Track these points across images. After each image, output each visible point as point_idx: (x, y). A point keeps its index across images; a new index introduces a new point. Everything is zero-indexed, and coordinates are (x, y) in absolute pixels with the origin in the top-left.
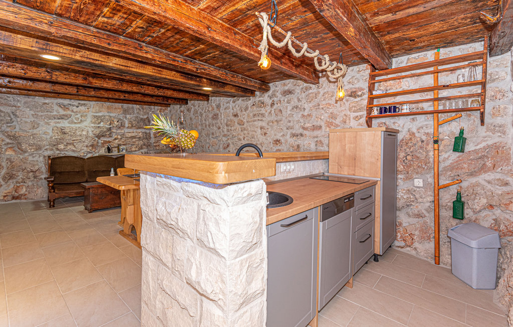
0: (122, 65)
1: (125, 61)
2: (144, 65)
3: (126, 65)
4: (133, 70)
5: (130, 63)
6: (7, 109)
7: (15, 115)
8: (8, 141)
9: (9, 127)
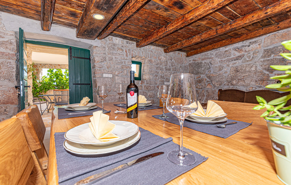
6: (208, 61)
7: (211, 63)
8: (208, 80)
9: (208, 71)
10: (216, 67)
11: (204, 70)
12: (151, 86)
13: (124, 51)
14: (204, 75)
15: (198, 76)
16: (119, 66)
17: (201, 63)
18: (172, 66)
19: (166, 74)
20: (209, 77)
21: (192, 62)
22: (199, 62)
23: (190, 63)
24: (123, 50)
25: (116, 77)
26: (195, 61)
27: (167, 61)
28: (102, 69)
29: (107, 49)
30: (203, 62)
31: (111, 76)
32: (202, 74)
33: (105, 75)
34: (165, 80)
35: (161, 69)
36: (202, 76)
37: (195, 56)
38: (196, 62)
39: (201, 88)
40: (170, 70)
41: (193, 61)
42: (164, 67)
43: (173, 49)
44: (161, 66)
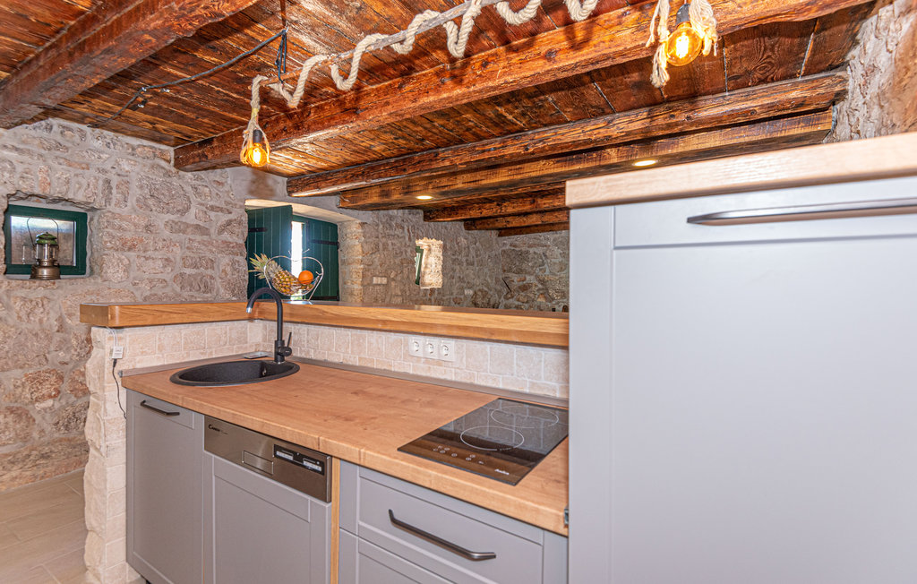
0: (470, 182)
1: (473, 174)
2: (494, 171)
3: (475, 179)
4: (484, 182)
5: (478, 176)
6: (540, 250)
7: (545, 256)
8: (540, 286)
9: (540, 270)
10: (555, 263)
11: (532, 267)
12: (445, 298)
13: (406, 230)
14: (532, 277)
15: (522, 276)
16: (398, 261)
17: (527, 252)
18: (477, 256)
19: (467, 272)
20: (543, 282)
21: (508, 247)
22: (523, 249)
23: (504, 248)
24: (403, 228)
25: (393, 284)
26: (515, 246)
27: (468, 247)
28: (371, 267)
29: (381, 226)
30: (531, 250)
31: (384, 281)
32: (529, 274)
33: (375, 280)
34: (465, 285)
35: (460, 264)
36: (528, 277)
37: (516, 236)
38: (517, 249)
39: (527, 302)
40: (472, 264)
41: (511, 245)
42: (464, 259)
43: (486, 226)
44: (460, 258)
